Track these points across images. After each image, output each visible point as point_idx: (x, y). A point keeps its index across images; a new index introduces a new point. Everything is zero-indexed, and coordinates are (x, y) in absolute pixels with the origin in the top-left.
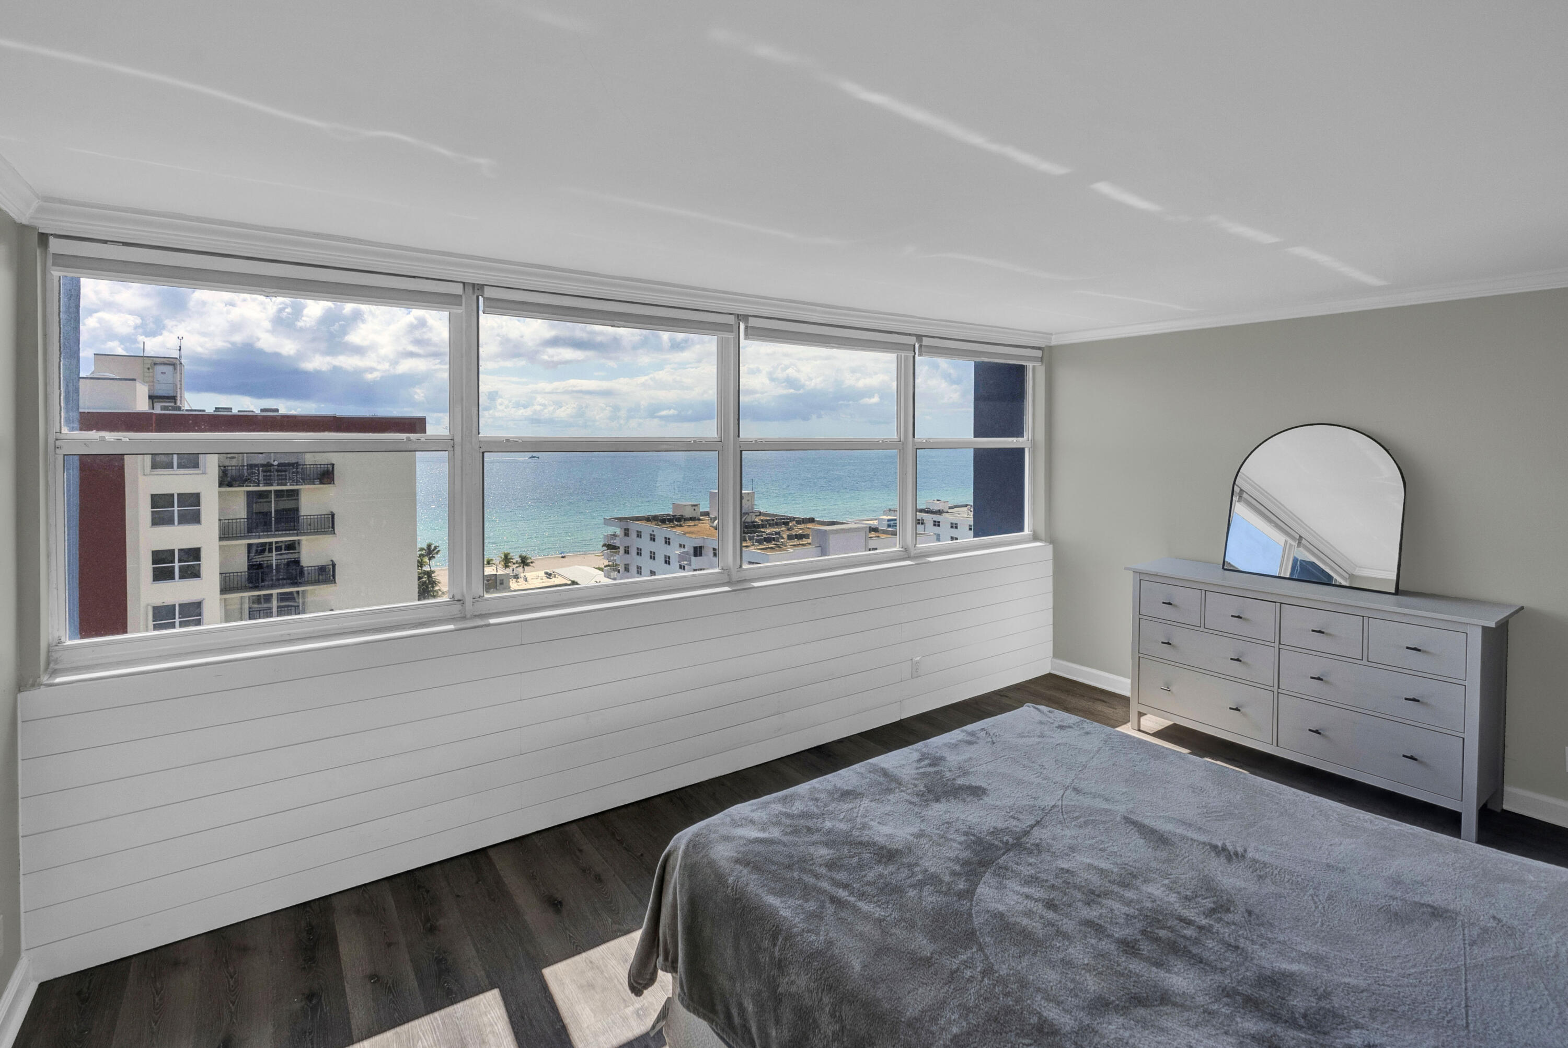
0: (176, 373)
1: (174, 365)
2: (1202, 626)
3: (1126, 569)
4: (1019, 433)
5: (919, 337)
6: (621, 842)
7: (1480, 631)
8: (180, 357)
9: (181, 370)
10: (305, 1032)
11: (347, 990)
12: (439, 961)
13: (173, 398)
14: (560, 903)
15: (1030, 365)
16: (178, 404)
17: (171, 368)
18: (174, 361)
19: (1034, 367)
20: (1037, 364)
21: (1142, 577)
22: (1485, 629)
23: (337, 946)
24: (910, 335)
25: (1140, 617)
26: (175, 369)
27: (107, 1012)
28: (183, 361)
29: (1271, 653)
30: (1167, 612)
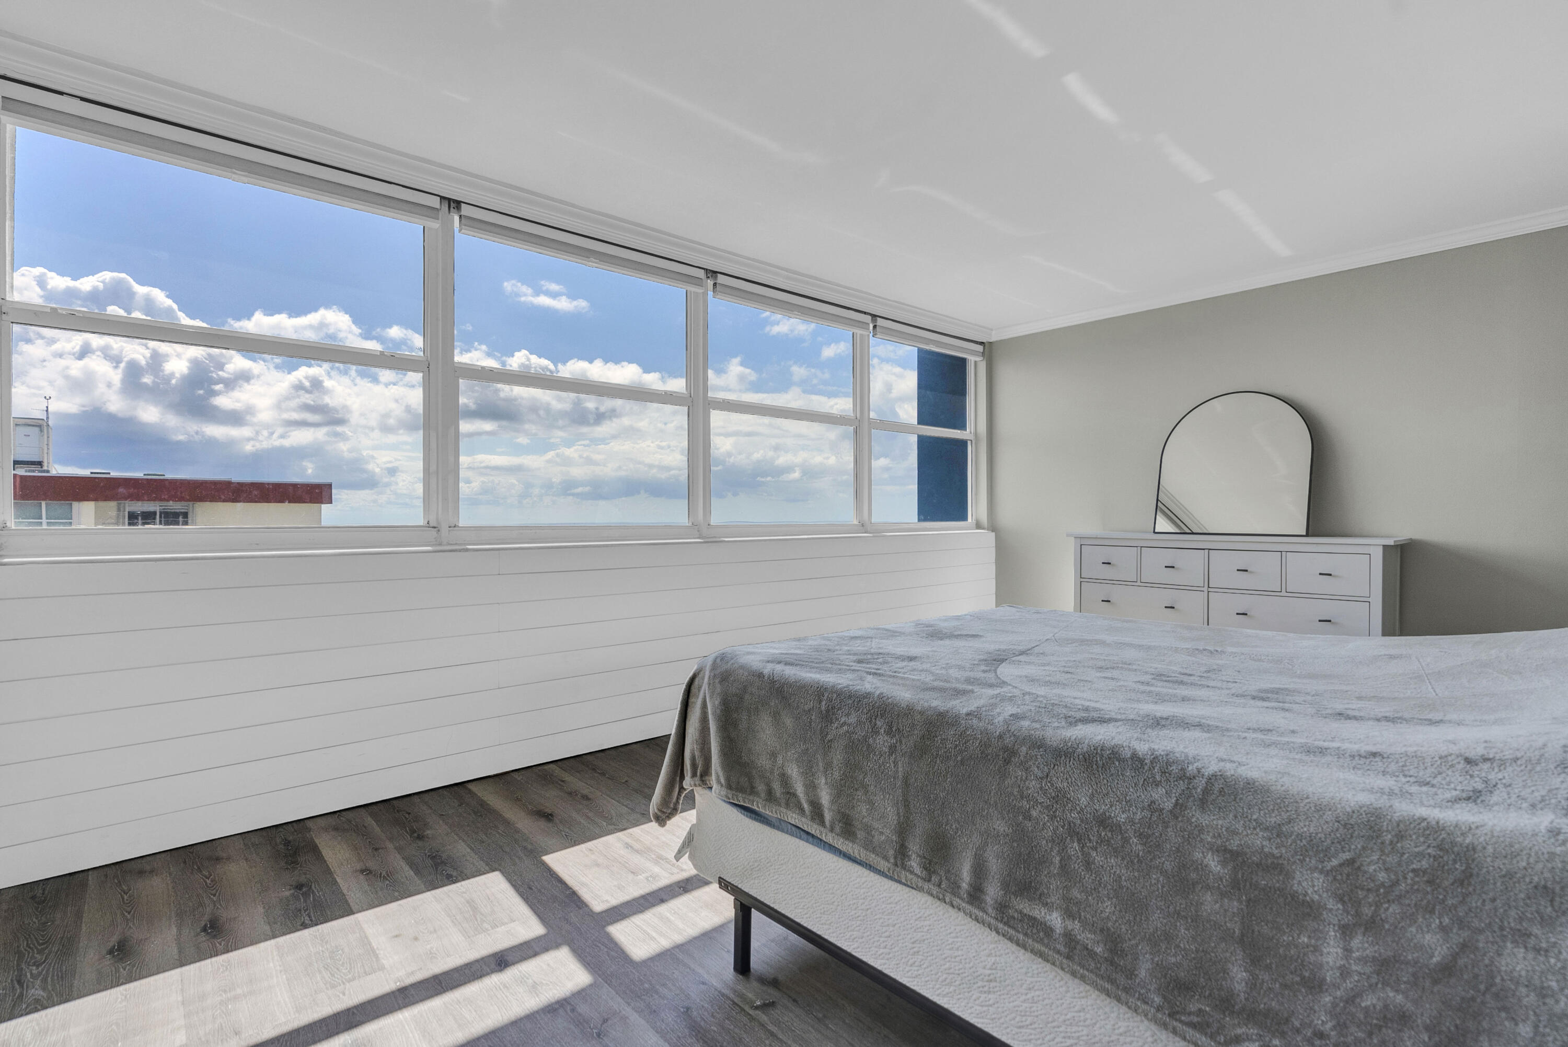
0: (43, 436)
1: (40, 426)
2: (1138, 582)
3: (1068, 535)
4: (962, 426)
5: (874, 316)
6: (603, 774)
7: (1380, 549)
8: (48, 418)
9: (48, 432)
10: (300, 910)
11: (338, 880)
12: (433, 858)
13: (40, 464)
14: (551, 815)
15: (971, 359)
16: (45, 468)
17: (37, 429)
18: (40, 422)
19: (976, 362)
20: (978, 359)
21: (1083, 543)
22: (1385, 547)
23: (321, 853)
24: (865, 313)
25: (1082, 580)
26: (41, 431)
27: (69, 908)
28: (50, 423)
29: (1201, 597)
30: (1108, 573)
